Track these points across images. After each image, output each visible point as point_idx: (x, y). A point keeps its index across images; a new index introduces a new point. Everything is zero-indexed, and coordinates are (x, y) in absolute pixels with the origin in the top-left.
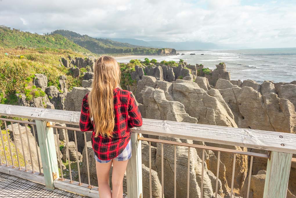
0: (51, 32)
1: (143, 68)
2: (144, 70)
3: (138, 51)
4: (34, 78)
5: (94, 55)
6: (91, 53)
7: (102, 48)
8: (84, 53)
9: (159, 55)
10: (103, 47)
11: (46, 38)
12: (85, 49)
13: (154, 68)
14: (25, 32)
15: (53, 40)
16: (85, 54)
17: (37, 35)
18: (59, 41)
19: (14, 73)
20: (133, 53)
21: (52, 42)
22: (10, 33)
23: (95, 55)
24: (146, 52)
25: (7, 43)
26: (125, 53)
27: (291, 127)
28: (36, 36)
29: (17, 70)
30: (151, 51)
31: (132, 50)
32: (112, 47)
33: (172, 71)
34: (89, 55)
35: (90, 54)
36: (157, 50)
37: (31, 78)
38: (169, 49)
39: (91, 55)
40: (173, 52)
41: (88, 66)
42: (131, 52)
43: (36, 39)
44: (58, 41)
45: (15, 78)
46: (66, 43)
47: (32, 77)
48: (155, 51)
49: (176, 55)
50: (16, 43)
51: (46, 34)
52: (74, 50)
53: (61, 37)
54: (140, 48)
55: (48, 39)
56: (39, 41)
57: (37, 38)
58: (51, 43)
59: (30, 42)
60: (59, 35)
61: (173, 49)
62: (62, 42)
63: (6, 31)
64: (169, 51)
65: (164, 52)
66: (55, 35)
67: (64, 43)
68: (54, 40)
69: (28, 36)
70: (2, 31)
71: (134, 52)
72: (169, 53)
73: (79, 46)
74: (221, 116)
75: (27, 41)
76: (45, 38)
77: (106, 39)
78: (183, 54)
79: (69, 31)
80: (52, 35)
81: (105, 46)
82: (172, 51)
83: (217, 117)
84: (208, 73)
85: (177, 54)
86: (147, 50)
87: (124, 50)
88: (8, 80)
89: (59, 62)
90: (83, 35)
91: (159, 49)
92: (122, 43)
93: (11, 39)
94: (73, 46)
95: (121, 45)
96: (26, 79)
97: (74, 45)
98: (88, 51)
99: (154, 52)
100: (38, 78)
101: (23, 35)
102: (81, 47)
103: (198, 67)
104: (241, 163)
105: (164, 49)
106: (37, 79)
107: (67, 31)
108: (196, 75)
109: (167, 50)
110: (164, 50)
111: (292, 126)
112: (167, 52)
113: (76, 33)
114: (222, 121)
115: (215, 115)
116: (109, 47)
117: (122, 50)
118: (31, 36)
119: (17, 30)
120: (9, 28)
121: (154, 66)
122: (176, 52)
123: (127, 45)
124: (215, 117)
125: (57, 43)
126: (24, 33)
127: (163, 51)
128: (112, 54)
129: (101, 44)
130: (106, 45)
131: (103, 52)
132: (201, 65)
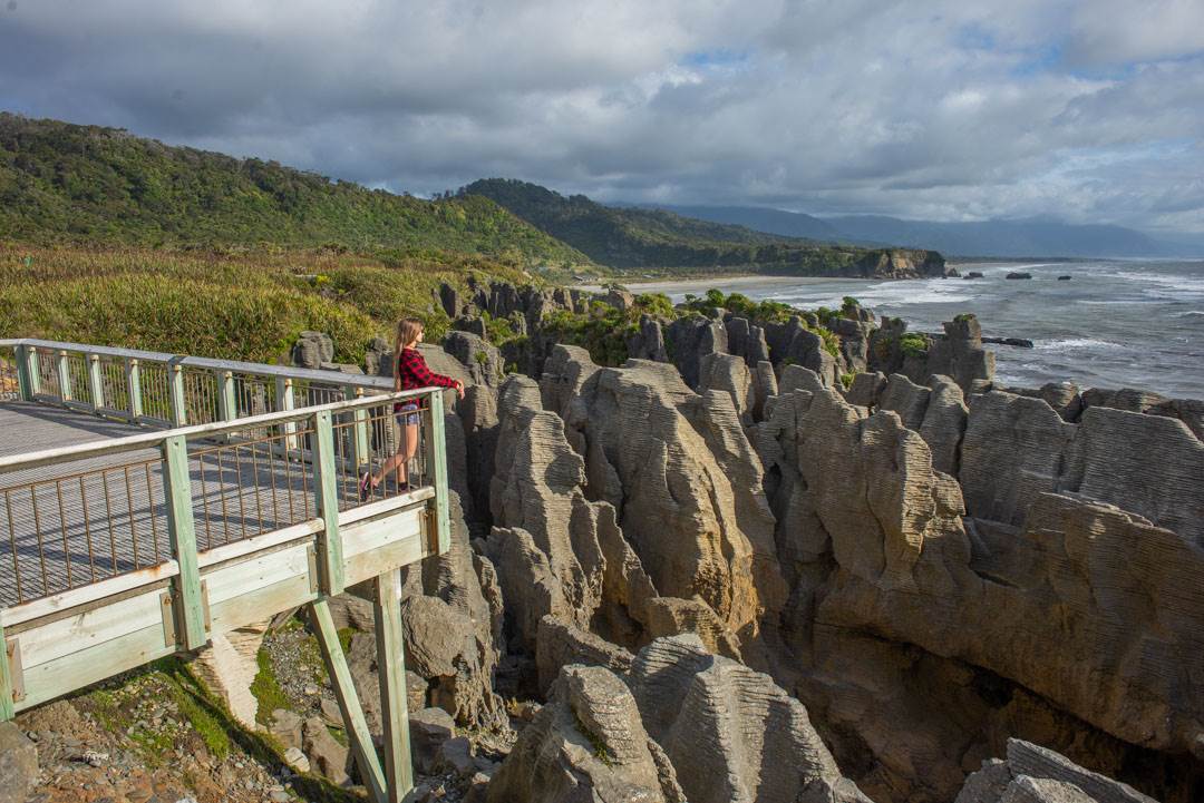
0: (461, 186)
1: (662, 323)
2: (663, 331)
3: (779, 259)
4: (294, 344)
5: (600, 273)
6: (591, 262)
7: (637, 246)
8: (563, 262)
9: (867, 277)
10: (640, 242)
11: (437, 211)
12: (569, 247)
13: (699, 324)
14: (372, 190)
15: (462, 215)
16: (567, 266)
17: (408, 200)
18: (479, 218)
19: (250, 328)
20: (757, 265)
21: (455, 223)
22: (326, 196)
23: (604, 272)
24: (814, 263)
25: (315, 228)
26: (725, 265)
27: (904, 514)
28: (405, 202)
29: (258, 318)
30: (835, 259)
31: (754, 254)
32: (675, 239)
33: (762, 339)
34: (583, 270)
35: (587, 267)
36: (861, 256)
37: (288, 342)
38: (912, 250)
39: (589, 272)
40: (931, 265)
41: (516, 312)
42: (749, 262)
43: (404, 215)
44: (476, 220)
45: (249, 342)
46: (502, 228)
47: (292, 340)
48: (849, 260)
49: (944, 277)
50: (341, 228)
51: (443, 196)
52: (531, 252)
53: (490, 204)
54: (787, 247)
55: (443, 213)
56: (413, 223)
57: (406, 211)
58: (452, 229)
59: (386, 224)
60: (483, 198)
61: (930, 253)
62: (489, 225)
63: (316, 188)
64: (910, 259)
65: (890, 264)
66: (467, 199)
67: (496, 228)
68: (464, 217)
69: (382, 206)
70: (304, 191)
71: (760, 262)
72: (912, 267)
73: (548, 238)
74: (684, 462)
75: (375, 221)
76: (433, 209)
77: (657, 211)
78: (973, 276)
79: (521, 182)
80: (460, 201)
81: (650, 237)
82: (927, 262)
83: (673, 465)
84: (915, 351)
85: (946, 272)
86: (818, 256)
87: (720, 254)
88: (234, 345)
89: (431, 298)
90: (571, 197)
91: (869, 249)
92: (719, 228)
93: (328, 214)
94: (529, 237)
95: (716, 231)
96: (276, 347)
97: (530, 232)
98: (581, 255)
99: (845, 265)
100: (305, 344)
101: (365, 200)
102: (556, 243)
103: (889, 328)
104: (715, 598)
105: (889, 253)
106: (302, 346)
107: (515, 181)
108: (861, 358)
109: (903, 257)
110: (889, 256)
111: (908, 514)
112: (901, 263)
113: (544, 190)
114: (684, 476)
115: (666, 457)
116: (662, 241)
117: (713, 252)
118: (389, 206)
119: (348, 186)
120: (326, 179)
121: (699, 319)
122: (946, 265)
123: (740, 232)
124: (668, 464)
125: (470, 228)
126: (370, 195)
127: (884, 259)
128: (673, 266)
129: (633, 230)
130: (651, 232)
131: (638, 260)
132: (897, 322)
